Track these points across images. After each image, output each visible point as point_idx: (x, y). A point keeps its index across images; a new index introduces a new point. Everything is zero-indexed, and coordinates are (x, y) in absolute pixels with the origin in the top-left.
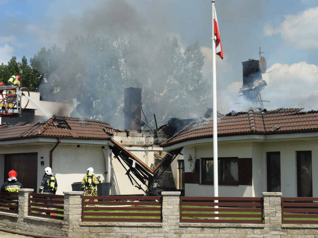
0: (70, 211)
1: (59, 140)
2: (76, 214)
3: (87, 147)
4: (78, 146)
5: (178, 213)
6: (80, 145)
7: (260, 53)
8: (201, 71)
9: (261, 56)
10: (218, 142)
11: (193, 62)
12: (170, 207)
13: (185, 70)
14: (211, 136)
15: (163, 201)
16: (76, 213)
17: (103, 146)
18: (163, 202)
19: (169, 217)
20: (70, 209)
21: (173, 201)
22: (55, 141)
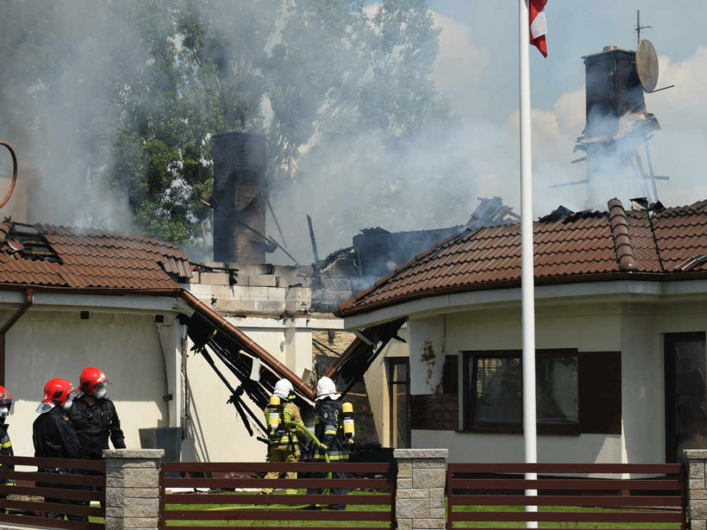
0: (127, 506)
1: (29, 297)
2: (142, 515)
3: (109, 317)
4: (85, 315)
5: (443, 511)
6: (90, 311)
7: (638, 30)
8: (428, 77)
9: (642, 38)
10: (536, 300)
11: (402, 47)
12: (420, 493)
13: (378, 71)
14: (517, 284)
15: (398, 476)
16: (143, 512)
17: (158, 314)
18: (398, 480)
19: (417, 522)
20: (125, 501)
21: (428, 476)
22: (15, 298)
